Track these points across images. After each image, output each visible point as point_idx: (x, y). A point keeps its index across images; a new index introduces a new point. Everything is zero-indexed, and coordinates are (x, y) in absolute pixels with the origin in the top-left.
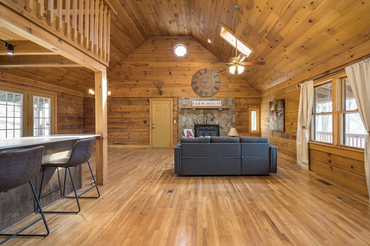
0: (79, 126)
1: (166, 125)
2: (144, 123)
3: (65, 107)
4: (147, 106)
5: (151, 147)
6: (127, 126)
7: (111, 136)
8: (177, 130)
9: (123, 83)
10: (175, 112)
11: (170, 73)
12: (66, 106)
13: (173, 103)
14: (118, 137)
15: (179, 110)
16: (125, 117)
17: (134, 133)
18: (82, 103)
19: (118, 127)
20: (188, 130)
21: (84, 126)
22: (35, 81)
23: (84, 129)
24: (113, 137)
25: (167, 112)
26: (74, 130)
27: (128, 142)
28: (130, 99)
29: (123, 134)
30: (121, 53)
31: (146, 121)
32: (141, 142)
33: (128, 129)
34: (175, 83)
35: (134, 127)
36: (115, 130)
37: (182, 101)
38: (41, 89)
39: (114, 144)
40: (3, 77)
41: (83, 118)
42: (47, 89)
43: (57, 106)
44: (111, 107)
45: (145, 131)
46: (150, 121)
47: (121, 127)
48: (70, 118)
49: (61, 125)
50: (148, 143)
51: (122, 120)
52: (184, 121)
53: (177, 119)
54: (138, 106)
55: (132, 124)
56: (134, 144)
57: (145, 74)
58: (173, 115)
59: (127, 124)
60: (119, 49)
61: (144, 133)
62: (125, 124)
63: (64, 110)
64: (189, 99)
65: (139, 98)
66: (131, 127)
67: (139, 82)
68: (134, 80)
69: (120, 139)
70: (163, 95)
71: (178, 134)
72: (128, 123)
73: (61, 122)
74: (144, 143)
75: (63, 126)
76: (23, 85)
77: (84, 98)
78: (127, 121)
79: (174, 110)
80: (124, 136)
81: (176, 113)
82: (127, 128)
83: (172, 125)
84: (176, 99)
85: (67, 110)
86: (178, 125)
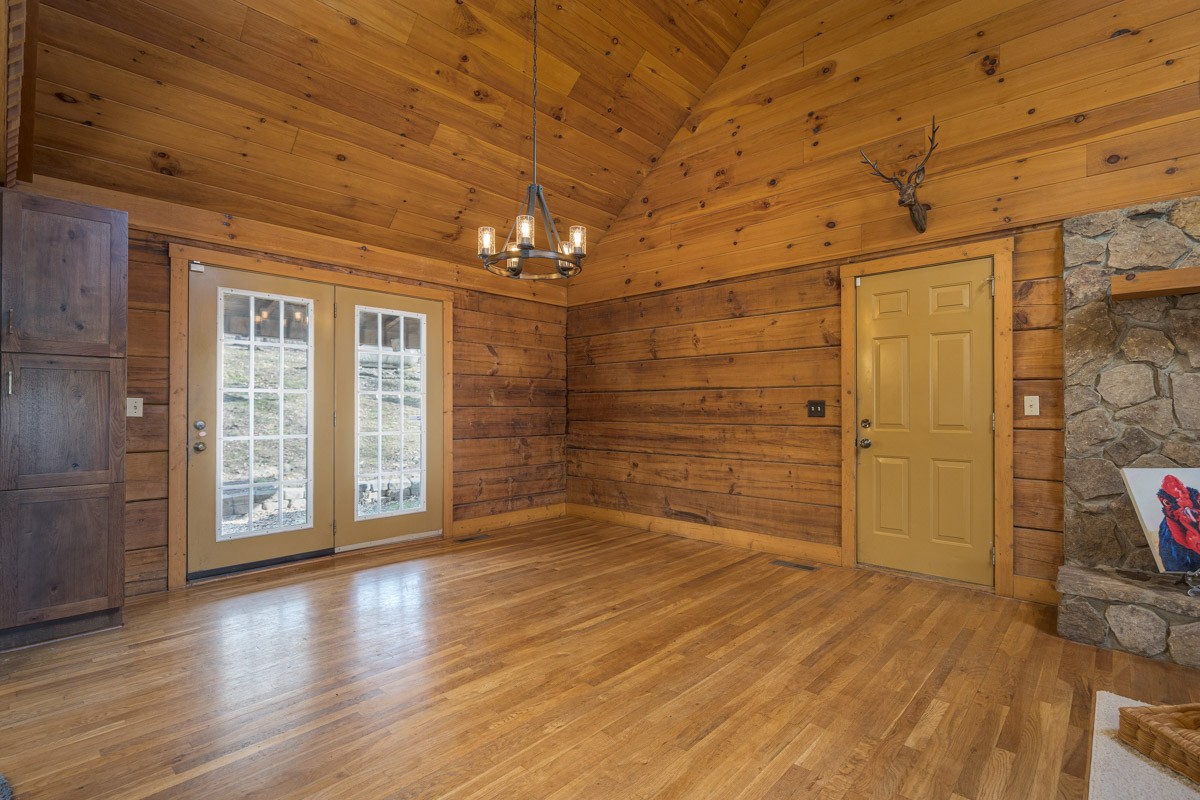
0: (547, 425)
1: (960, 427)
2: (811, 414)
3: (489, 347)
4: (830, 316)
5: (849, 561)
6: (724, 431)
7: (658, 473)
8: (1047, 470)
9: (706, 211)
10: (1027, 335)
11: (990, 65)
12: (492, 343)
13: (1016, 271)
14: (683, 481)
15: (1070, 315)
16: (715, 385)
17: (757, 471)
18: (558, 330)
19: (683, 433)
20: (1170, 481)
21: (567, 427)
22: (361, 245)
23: (569, 437)
24: (664, 481)
25: (966, 338)
26: (524, 442)
27: (729, 512)
28: (738, 287)
29: (707, 467)
30: (685, 50)
31: (822, 404)
32: (792, 521)
33: (728, 446)
34: (1033, 121)
35: (757, 435)
36: (674, 445)
37: (1102, 241)
38: (386, 277)
39: (669, 515)
40: (233, 237)
41: (564, 394)
42: (410, 275)
43: (451, 344)
44: (656, 338)
45: (816, 464)
46: (848, 402)
47: (698, 434)
48: (510, 393)
49: (470, 420)
50: (830, 532)
51: (703, 400)
52: (1125, 401)
53: (1054, 388)
54: (776, 317)
55: (746, 419)
56: (755, 528)
57: (817, 129)
58: (1016, 356)
59: (723, 420)
60: (672, 21)
61: (811, 474)
62: (713, 420)
63: (481, 359)
64: (1176, 215)
65: (780, 277)
66: (739, 435)
67: (780, 185)
68: (753, 182)
69: (692, 491)
70: (933, 232)
71: (1059, 501)
72: (727, 414)
73: (471, 410)
74: (812, 530)
75: (478, 425)
76: (315, 264)
77: (568, 309)
78: (724, 404)
79: (1020, 323)
80: (709, 478)
81: (1037, 342)
82: (724, 440)
83: (1010, 431)
84: (1044, 239)
85: (495, 360)
86: (1060, 430)
